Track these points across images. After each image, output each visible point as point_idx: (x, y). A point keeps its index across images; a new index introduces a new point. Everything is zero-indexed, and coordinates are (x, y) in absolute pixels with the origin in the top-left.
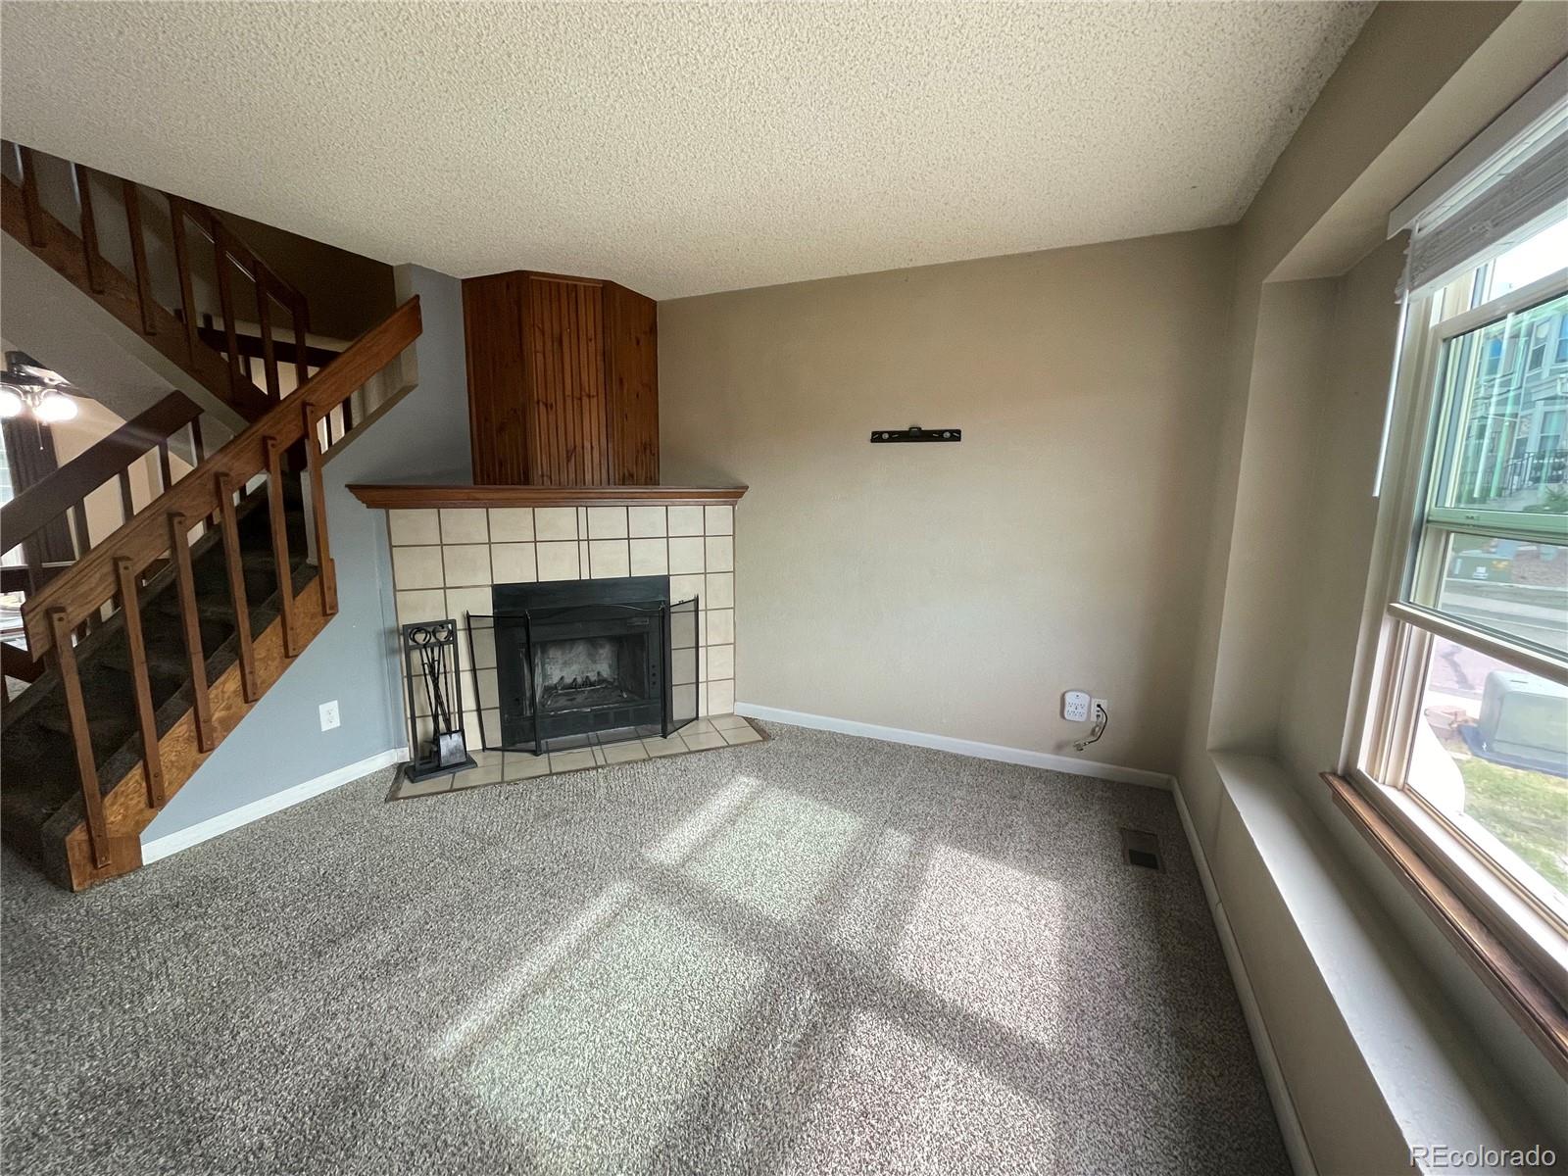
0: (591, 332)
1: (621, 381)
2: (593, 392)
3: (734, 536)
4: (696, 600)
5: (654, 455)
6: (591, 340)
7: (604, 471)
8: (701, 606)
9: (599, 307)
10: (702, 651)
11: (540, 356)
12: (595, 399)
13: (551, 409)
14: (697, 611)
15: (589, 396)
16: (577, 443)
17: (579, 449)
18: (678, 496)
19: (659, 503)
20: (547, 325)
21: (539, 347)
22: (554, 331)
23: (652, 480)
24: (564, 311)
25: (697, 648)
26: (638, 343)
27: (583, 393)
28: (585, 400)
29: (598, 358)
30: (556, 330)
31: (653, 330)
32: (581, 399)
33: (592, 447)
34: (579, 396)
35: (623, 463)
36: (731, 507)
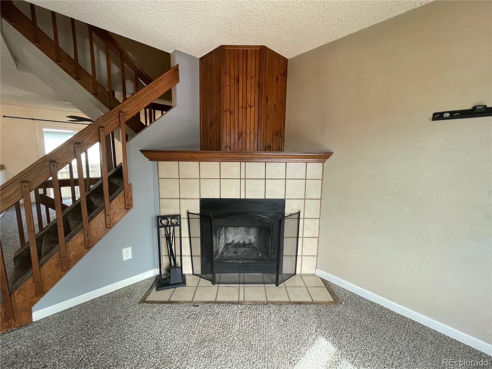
0: (253, 74)
1: (267, 98)
2: (252, 104)
3: (322, 180)
4: (299, 213)
5: (282, 137)
6: (253, 77)
7: (256, 145)
8: (301, 216)
9: (258, 61)
10: (300, 240)
11: (228, 88)
12: (253, 108)
13: (232, 113)
14: (299, 219)
15: (250, 107)
16: (243, 131)
17: (244, 133)
18: (293, 157)
19: (282, 161)
20: (232, 71)
21: (228, 84)
22: (235, 75)
23: (280, 149)
24: (241, 64)
25: (298, 238)
26: (277, 80)
27: (248, 105)
28: (249, 108)
29: (256, 87)
30: (236, 74)
31: (285, 74)
32: (246, 108)
33: (250, 132)
34: (245, 107)
35: (266, 140)
36: (322, 164)
